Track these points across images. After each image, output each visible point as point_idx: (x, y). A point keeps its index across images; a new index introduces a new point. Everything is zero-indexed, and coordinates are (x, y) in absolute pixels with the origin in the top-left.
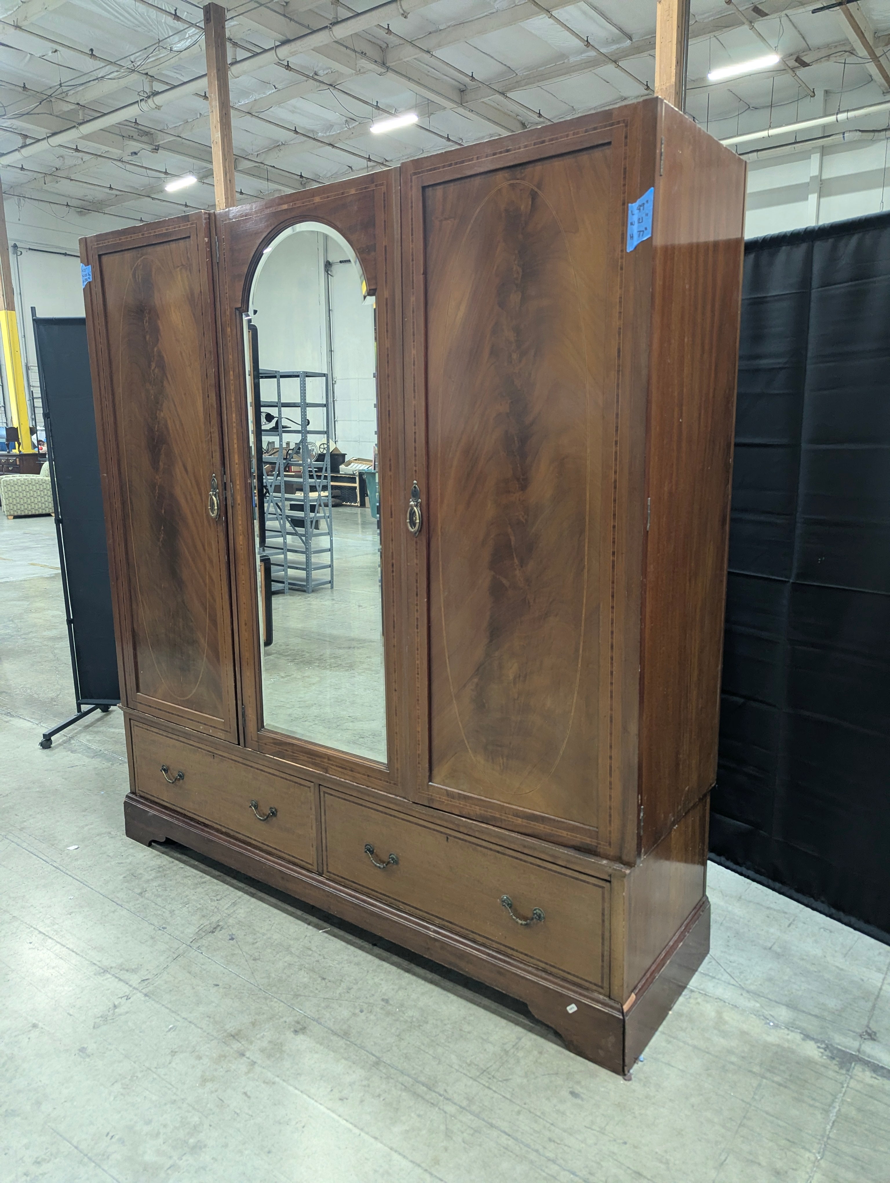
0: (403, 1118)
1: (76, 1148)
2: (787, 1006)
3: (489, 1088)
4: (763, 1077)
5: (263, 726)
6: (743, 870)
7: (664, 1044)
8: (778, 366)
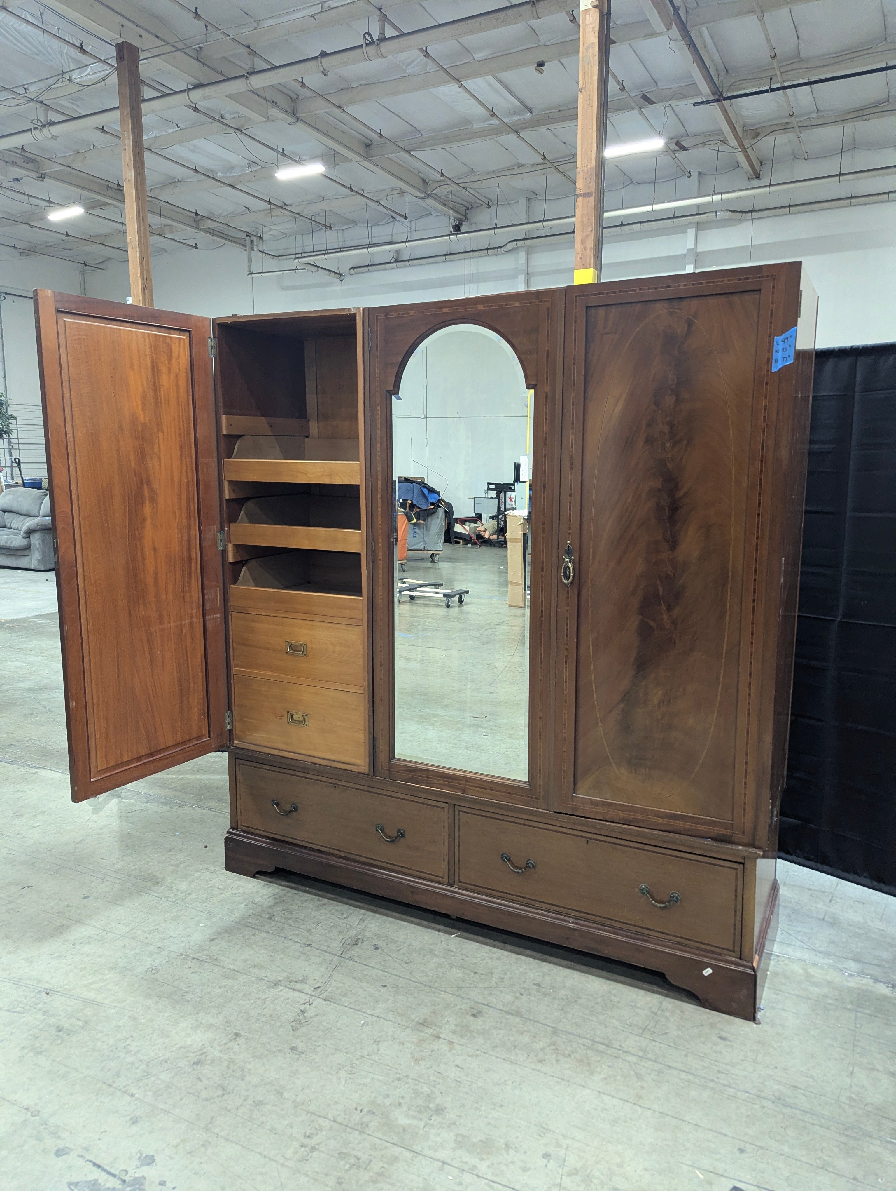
0: (598, 1069)
1: (334, 1121)
2: (854, 960)
3: (654, 1041)
4: (857, 1011)
5: (394, 756)
6: (794, 858)
7: (774, 996)
8: (827, 450)
